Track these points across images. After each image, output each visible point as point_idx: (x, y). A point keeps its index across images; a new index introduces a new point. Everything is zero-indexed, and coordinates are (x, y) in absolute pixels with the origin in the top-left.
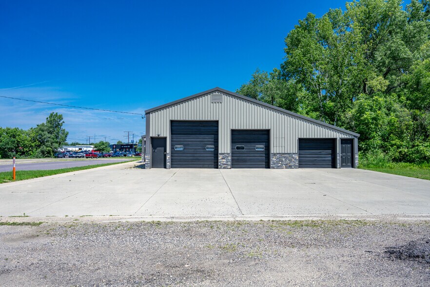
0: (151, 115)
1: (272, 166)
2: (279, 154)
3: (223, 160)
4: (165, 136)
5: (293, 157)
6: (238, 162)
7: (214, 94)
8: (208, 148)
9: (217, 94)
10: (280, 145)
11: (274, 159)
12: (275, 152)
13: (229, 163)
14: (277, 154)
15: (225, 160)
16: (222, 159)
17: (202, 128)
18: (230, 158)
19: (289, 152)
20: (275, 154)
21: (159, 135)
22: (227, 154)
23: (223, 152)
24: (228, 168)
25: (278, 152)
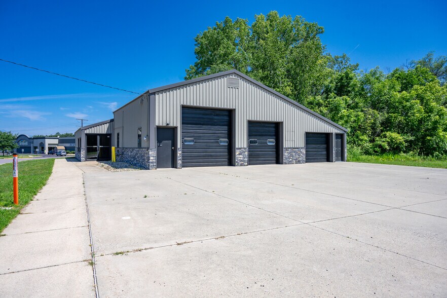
0: (157, 96)
1: (284, 161)
2: (291, 148)
3: (240, 156)
4: (175, 125)
5: (301, 152)
6: (254, 158)
7: (231, 77)
8: (221, 142)
9: (234, 77)
10: (291, 139)
11: (286, 154)
12: (287, 147)
13: (246, 159)
14: (289, 148)
15: (242, 156)
16: (239, 154)
17: (216, 117)
18: (246, 153)
19: (298, 147)
20: (287, 149)
21: (167, 124)
22: (244, 148)
23: (240, 147)
24: (245, 165)
25: (289, 147)
